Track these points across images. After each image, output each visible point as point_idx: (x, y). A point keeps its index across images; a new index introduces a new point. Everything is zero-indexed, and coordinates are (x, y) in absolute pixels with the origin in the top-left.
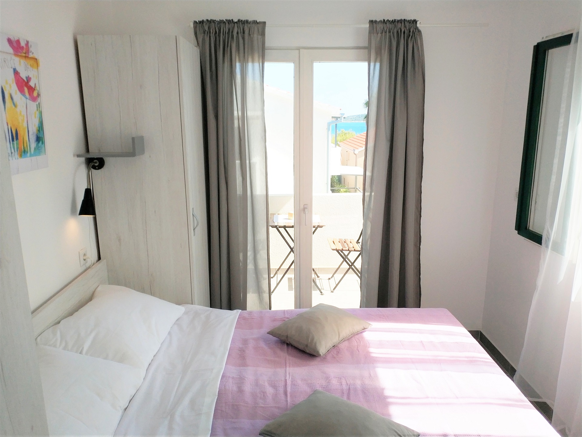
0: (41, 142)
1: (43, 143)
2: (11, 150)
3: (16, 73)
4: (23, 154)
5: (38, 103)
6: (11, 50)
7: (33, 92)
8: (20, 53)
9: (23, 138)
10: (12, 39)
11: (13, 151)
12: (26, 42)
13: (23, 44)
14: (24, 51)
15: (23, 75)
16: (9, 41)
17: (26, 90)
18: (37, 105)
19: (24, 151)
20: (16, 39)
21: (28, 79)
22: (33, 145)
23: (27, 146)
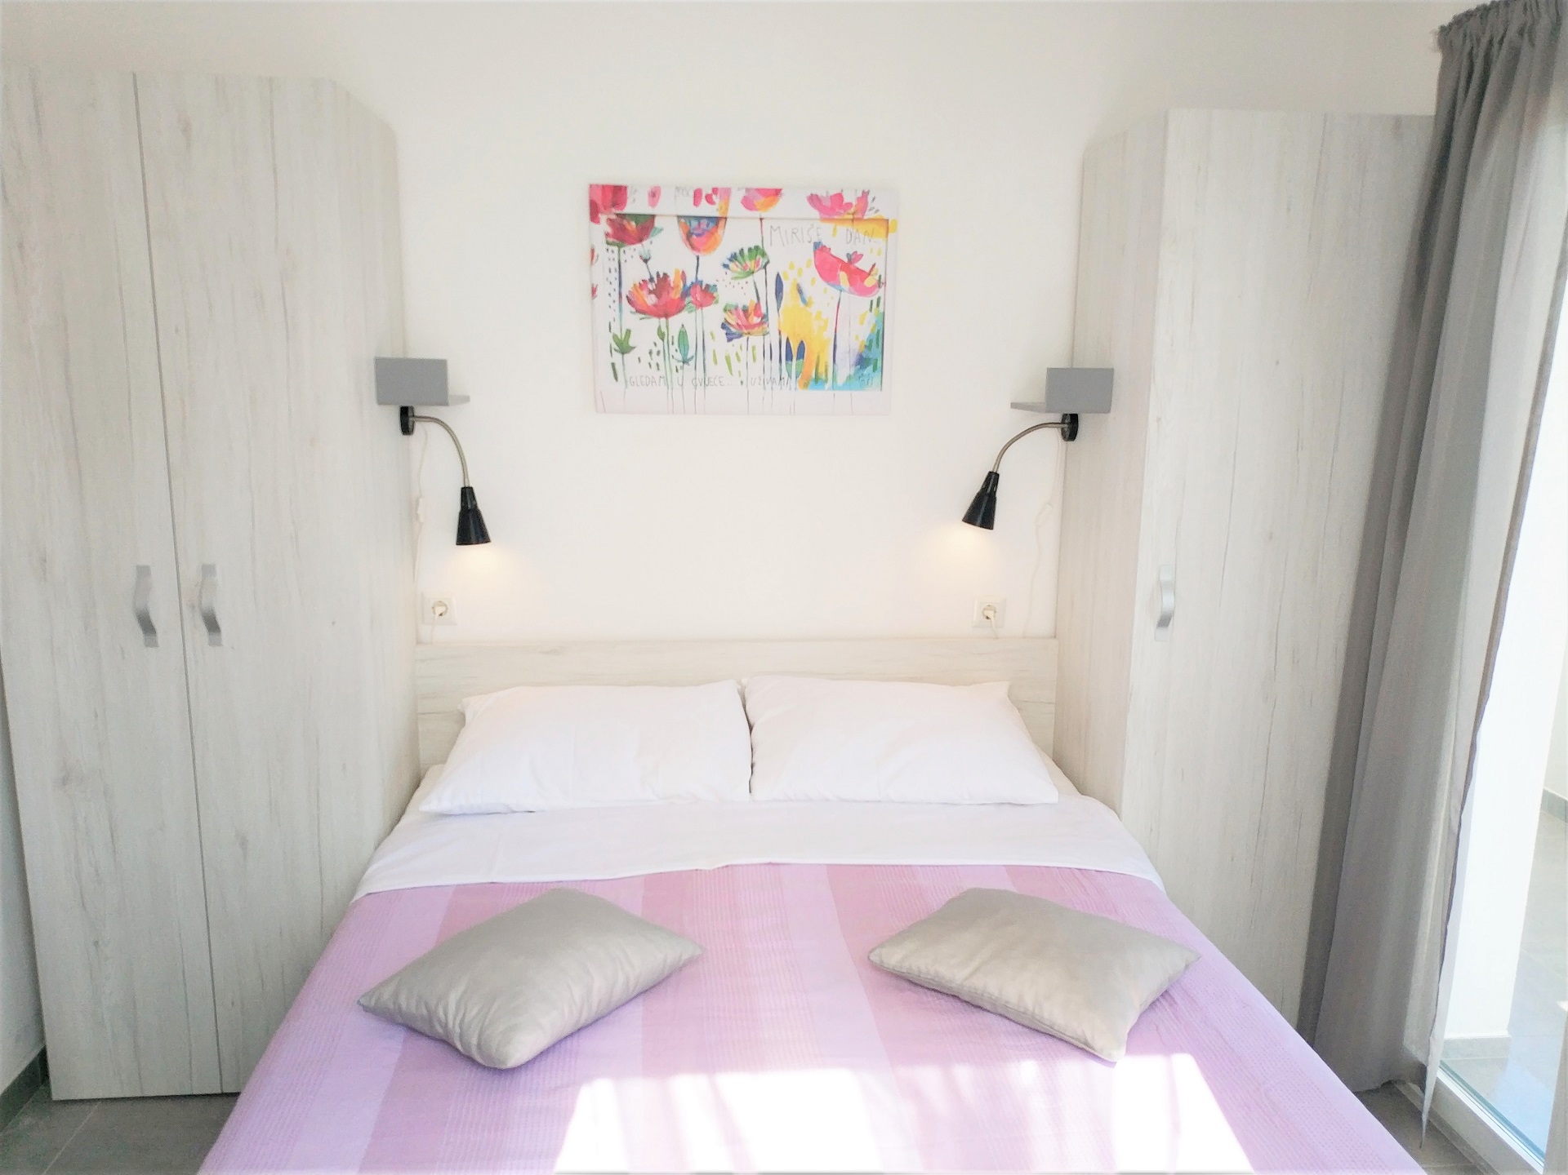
0: (870, 368)
1: (878, 367)
2: (781, 370)
3: (819, 248)
4: (812, 383)
5: (877, 296)
6: (815, 214)
7: (863, 280)
8: (840, 214)
9: (818, 357)
10: (821, 193)
11: (785, 374)
12: (860, 194)
13: (849, 197)
14: (852, 210)
15: (840, 251)
16: (814, 200)
17: (843, 276)
18: (872, 301)
19: (817, 379)
20: (832, 192)
21: (853, 257)
22: (846, 368)
23: (826, 371)
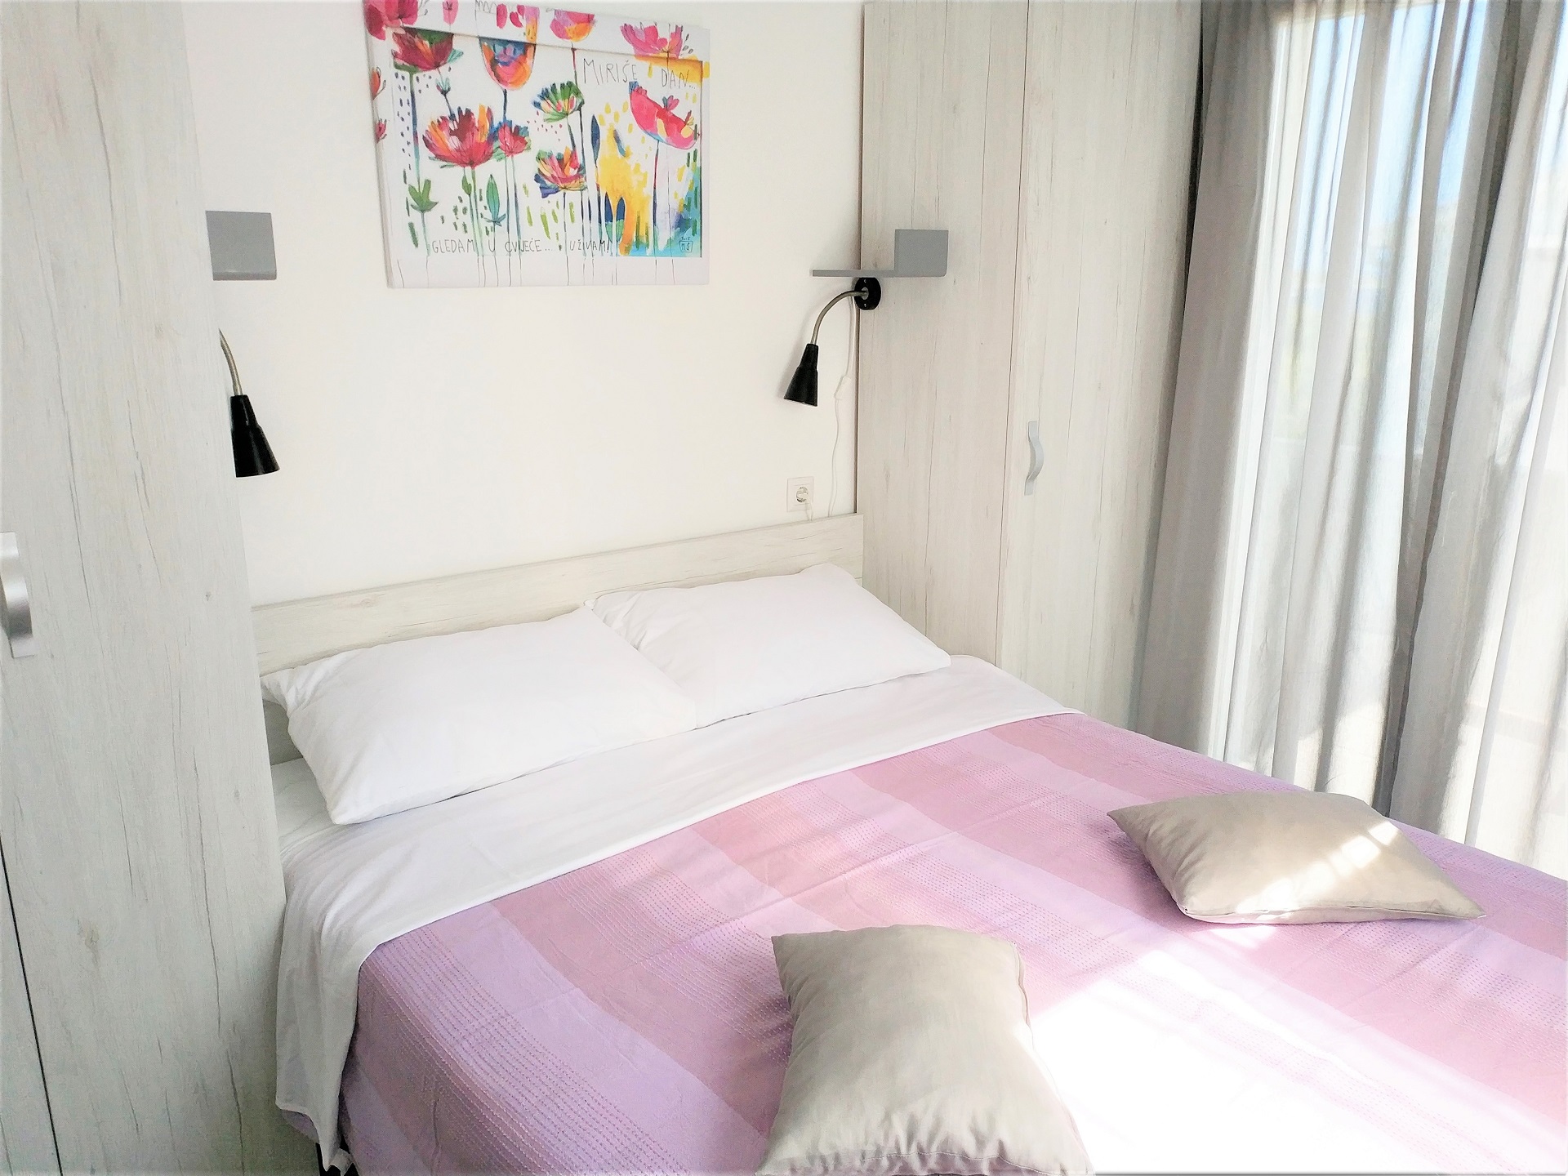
0: (690, 230)
1: (698, 231)
2: (601, 233)
3: (636, 90)
4: (633, 247)
5: (693, 150)
6: (629, 48)
7: (680, 130)
8: (654, 51)
9: (639, 217)
10: (635, 25)
11: (605, 238)
12: (673, 30)
13: (664, 33)
14: (666, 48)
15: (657, 95)
16: (628, 31)
17: (660, 123)
18: (689, 154)
19: (638, 243)
20: (646, 25)
21: (669, 103)
22: (666, 232)
23: (647, 234)
